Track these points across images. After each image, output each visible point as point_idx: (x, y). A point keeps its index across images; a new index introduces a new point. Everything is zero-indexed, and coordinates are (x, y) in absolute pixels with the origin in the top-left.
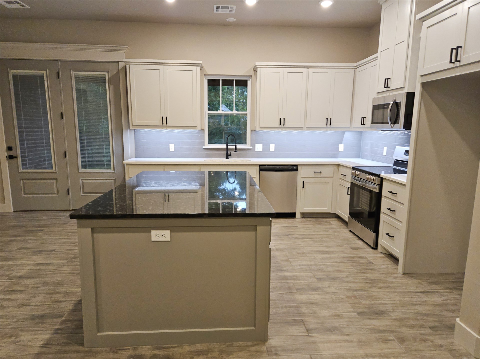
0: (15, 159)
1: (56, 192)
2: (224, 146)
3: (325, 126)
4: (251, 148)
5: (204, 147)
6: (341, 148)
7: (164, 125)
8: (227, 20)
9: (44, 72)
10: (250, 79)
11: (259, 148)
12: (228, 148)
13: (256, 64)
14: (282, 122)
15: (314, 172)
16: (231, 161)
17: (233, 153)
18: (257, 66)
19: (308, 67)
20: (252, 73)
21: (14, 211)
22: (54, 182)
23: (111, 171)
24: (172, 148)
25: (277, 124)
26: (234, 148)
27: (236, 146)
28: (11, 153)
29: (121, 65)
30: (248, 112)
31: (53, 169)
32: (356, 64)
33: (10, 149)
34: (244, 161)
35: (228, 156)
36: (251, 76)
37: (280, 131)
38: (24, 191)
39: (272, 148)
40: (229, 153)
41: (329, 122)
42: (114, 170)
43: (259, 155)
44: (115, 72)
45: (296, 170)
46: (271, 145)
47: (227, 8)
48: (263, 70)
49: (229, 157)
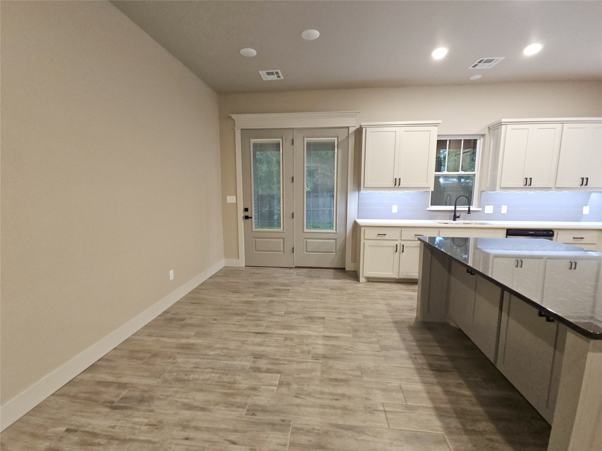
0: (249, 220)
1: (282, 250)
2: (452, 208)
3: (579, 186)
4: (480, 209)
5: (428, 209)
6: (586, 210)
7: (397, 186)
8: (471, 78)
9: (281, 140)
10: (482, 139)
11: (489, 209)
12: (457, 210)
14: (528, 182)
15: (574, 238)
16: (459, 223)
17: (462, 215)
18: (502, 124)
19: (562, 123)
20: (486, 132)
21: (245, 266)
22: (282, 240)
23: (334, 231)
24: (395, 209)
25: (521, 184)
26: (468, 210)
27: (469, 208)
28: (247, 214)
29: (352, 130)
30: (477, 172)
31: (281, 229)
33: (246, 210)
34: (474, 223)
35: (455, 218)
36: (483, 135)
37: (523, 192)
38: (255, 249)
39: (504, 209)
40: (457, 214)
41: (584, 182)
42: (336, 230)
43: (489, 217)
44: (345, 136)
45: (552, 235)
46: (503, 207)
47: (491, 61)
48: (509, 127)
49: (457, 219)
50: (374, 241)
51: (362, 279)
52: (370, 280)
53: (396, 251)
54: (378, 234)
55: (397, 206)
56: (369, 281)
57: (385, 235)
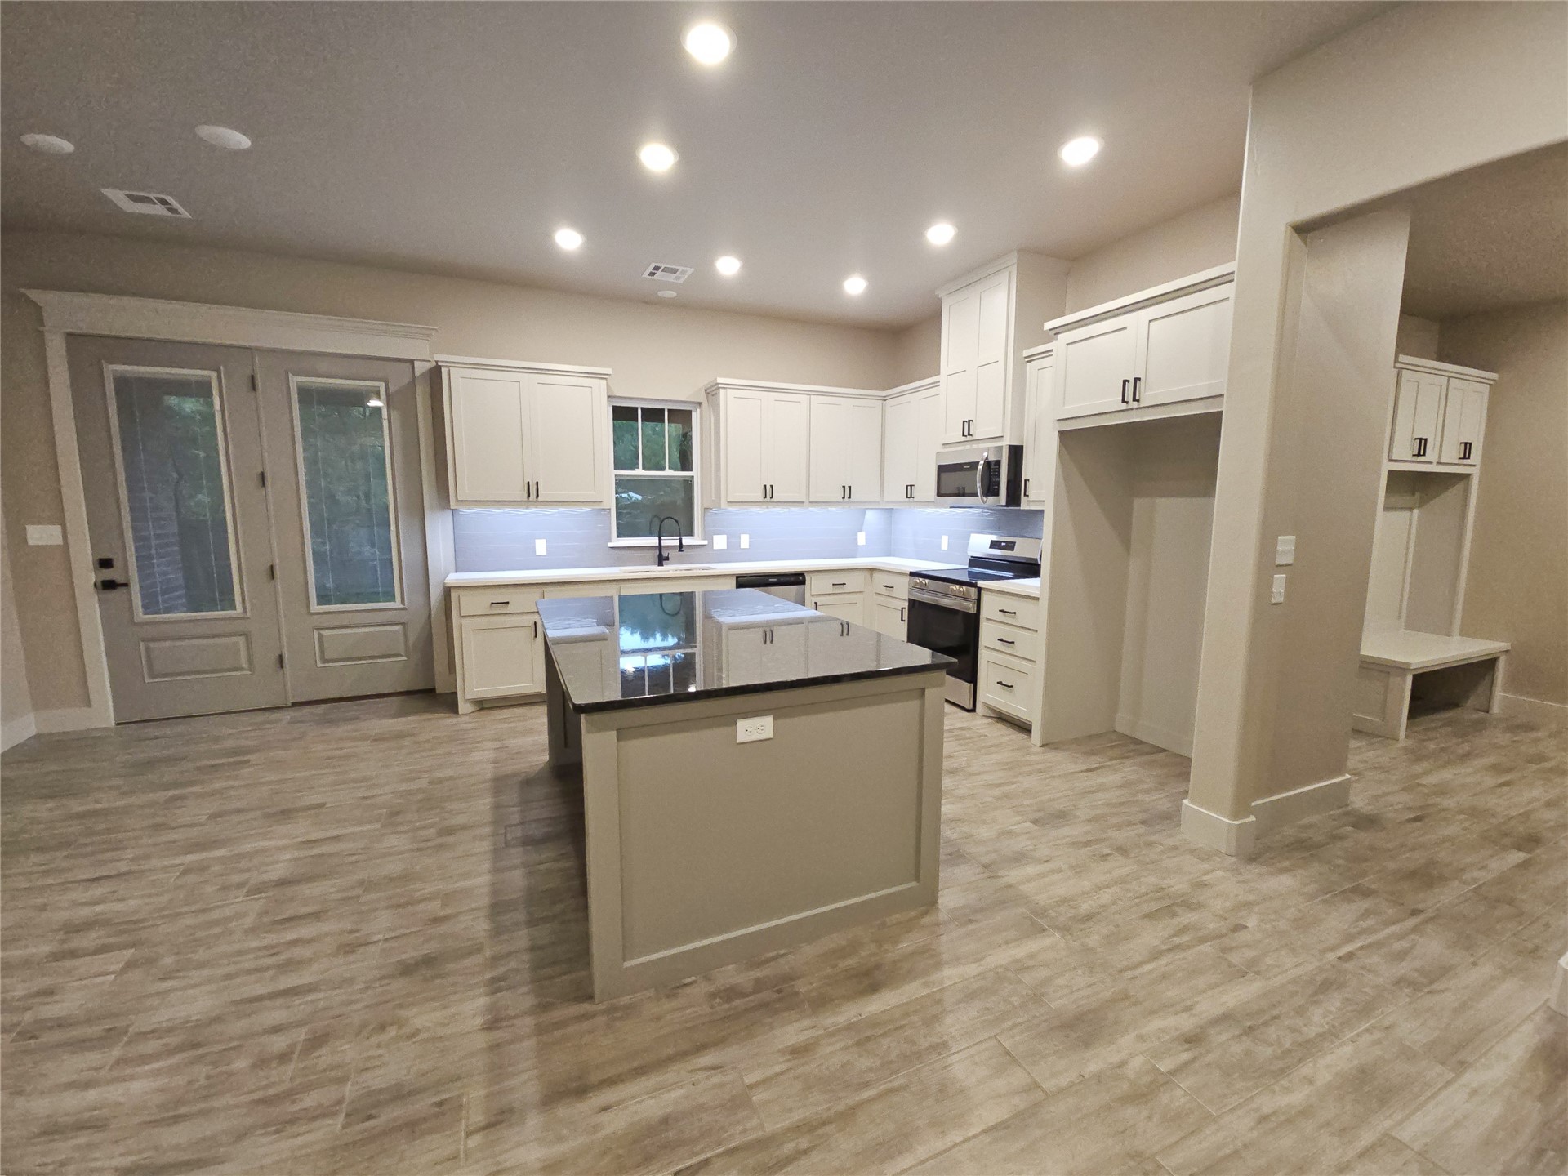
0: (123, 590)
1: (245, 665)
2: (654, 541)
3: (841, 500)
4: (705, 542)
5: (610, 545)
6: (862, 539)
7: (531, 499)
8: (660, 294)
9: (213, 375)
10: (698, 410)
11: (720, 542)
12: (663, 544)
13: (718, 382)
14: (768, 492)
15: (834, 585)
16: (669, 569)
17: (674, 554)
18: (720, 386)
19: (809, 393)
20: (702, 398)
21: (118, 724)
22: (241, 640)
23: (397, 604)
24: (541, 547)
25: (758, 495)
26: (678, 544)
27: (681, 540)
28: (108, 574)
29: (421, 368)
30: (695, 473)
31: (235, 609)
32: (884, 393)
33: (105, 563)
34: (697, 568)
35: (661, 560)
36: (700, 404)
37: (763, 510)
38: (150, 667)
39: (745, 541)
40: (665, 554)
41: (847, 492)
42: (403, 601)
43: (722, 557)
44: (406, 380)
45: (803, 582)
46: (742, 536)
47: (674, 271)
48: (731, 393)
49: (664, 562)
50: (485, 619)
51: (463, 707)
52: (484, 705)
53: (536, 636)
54: (492, 603)
55: (544, 541)
56: (482, 709)
57: (508, 603)
